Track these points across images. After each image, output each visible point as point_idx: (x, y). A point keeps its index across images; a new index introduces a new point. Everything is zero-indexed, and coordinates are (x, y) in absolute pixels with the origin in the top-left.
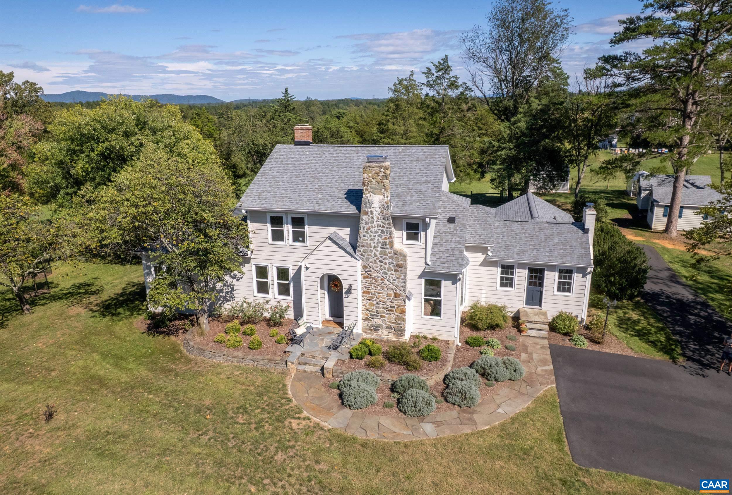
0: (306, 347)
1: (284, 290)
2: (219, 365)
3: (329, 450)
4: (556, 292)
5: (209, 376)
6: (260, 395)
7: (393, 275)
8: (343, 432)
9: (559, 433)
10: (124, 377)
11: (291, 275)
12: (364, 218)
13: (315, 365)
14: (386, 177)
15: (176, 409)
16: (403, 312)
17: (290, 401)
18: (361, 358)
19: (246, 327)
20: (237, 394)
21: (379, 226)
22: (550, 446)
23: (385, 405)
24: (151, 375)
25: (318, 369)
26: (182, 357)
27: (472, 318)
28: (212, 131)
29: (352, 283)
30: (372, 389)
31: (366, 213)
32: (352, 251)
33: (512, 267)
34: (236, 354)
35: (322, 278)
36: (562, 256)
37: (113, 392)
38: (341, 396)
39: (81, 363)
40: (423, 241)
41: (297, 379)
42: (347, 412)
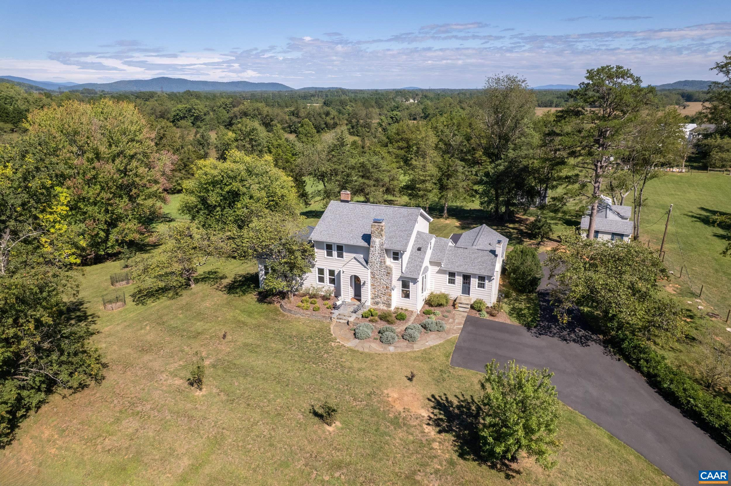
0: (341, 311)
1: (332, 281)
2: (299, 318)
3: (346, 354)
4: (477, 288)
5: (295, 323)
6: (318, 332)
7: (385, 278)
8: (353, 348)
9: (450, 354)
10: (254, 322)
11: (336, 274)
12: (372, 249)
13: (345, 320)
14: (382, 230)
15: (280, 336)
16: (390, 296)
17: (331, 335)
18: (367, 318)
19: (312, 300)
20: (308, 331)
21: (379, 253)
22: (443, 358)
23: (375, 339)
24: (266, 321)
25: (346, 321)
26: (280, 313)
27: (429, 300)
28: (289, 158)
29: (365, 280)
30: (369, 332)
31: (373, 247)
32: (365, 264)
33: (454, 274)
34: (307, 313)
35: (351, 277)
36: (480, 269)
37: (250, 328)
38: (355, 334)
39: (232, 314)
40: (401, 261)
41: (336, 326)
42: (357, 341)
